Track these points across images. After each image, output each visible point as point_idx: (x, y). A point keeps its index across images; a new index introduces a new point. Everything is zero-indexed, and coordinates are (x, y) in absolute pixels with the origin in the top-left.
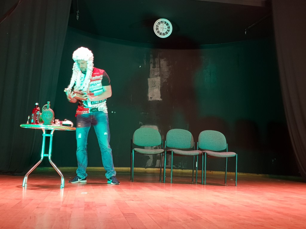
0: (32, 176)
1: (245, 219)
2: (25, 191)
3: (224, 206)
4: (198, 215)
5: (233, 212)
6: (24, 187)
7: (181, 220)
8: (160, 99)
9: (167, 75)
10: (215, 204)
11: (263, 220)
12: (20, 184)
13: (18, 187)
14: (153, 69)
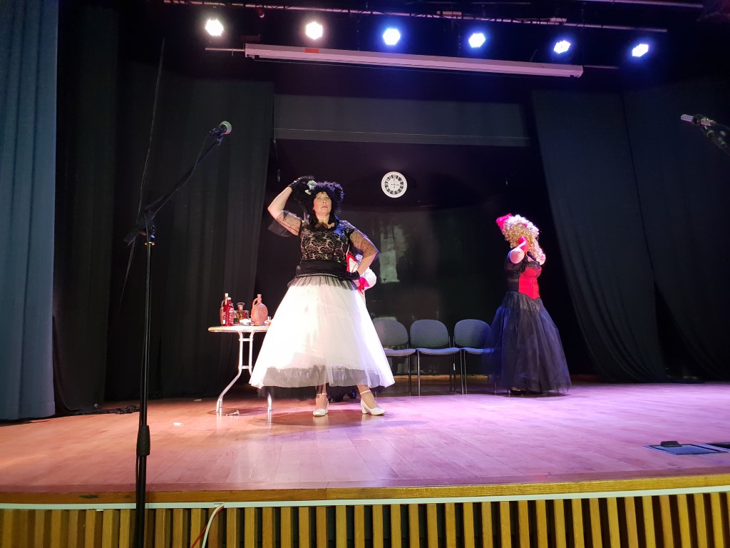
0: (228, 398)
1: (518, 439)
2: (221, 418)
3: (491, 422)
4: (456, 438)
5: (503, 431)
6: (219, 412)
7: (431, 445)
8: (397, 281)
9: (403, 247)
10: (479, 420)
11: (544, 438)
12: (213, 409)
13: (210, 413)
14: (385, 240)
